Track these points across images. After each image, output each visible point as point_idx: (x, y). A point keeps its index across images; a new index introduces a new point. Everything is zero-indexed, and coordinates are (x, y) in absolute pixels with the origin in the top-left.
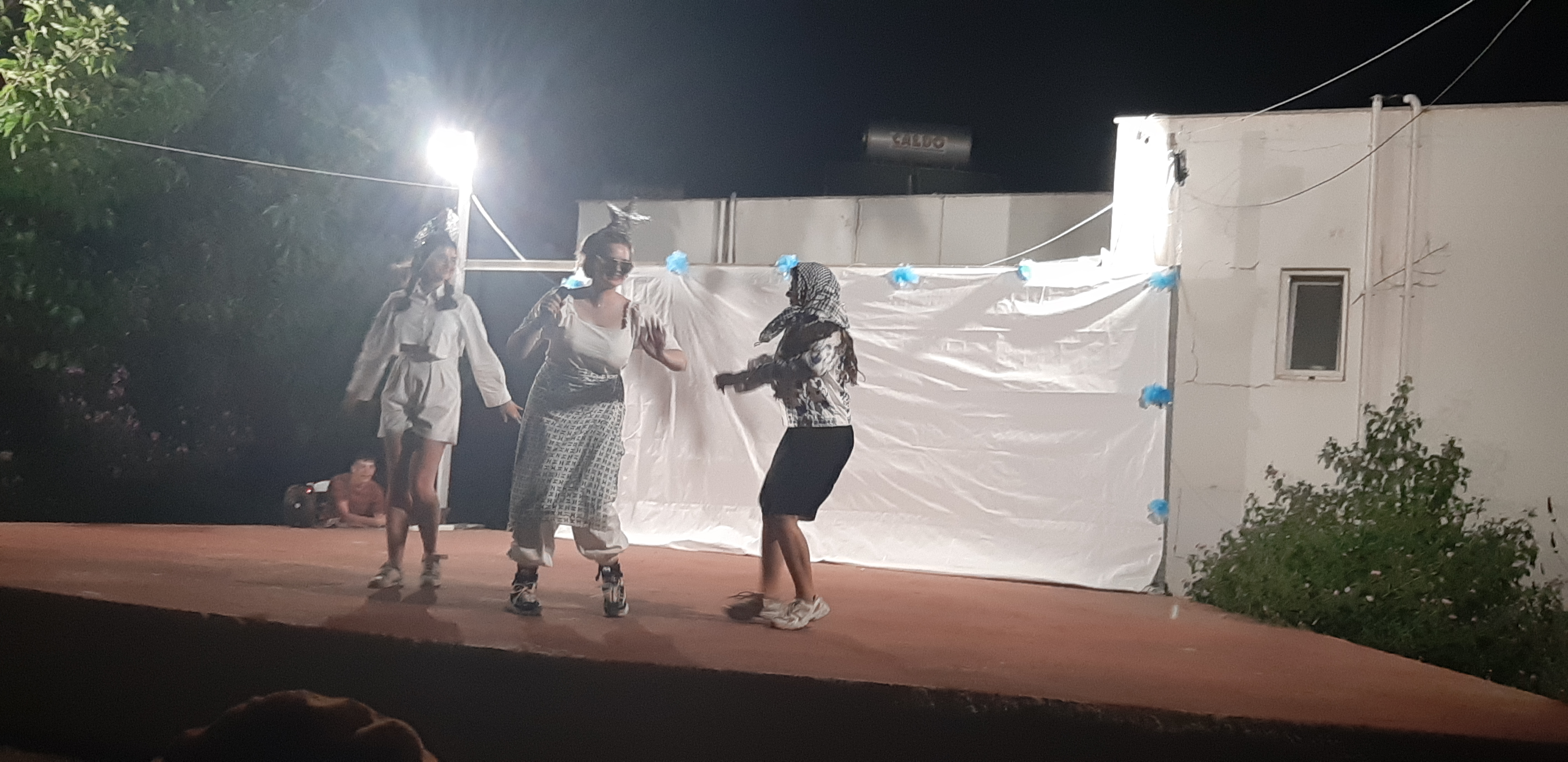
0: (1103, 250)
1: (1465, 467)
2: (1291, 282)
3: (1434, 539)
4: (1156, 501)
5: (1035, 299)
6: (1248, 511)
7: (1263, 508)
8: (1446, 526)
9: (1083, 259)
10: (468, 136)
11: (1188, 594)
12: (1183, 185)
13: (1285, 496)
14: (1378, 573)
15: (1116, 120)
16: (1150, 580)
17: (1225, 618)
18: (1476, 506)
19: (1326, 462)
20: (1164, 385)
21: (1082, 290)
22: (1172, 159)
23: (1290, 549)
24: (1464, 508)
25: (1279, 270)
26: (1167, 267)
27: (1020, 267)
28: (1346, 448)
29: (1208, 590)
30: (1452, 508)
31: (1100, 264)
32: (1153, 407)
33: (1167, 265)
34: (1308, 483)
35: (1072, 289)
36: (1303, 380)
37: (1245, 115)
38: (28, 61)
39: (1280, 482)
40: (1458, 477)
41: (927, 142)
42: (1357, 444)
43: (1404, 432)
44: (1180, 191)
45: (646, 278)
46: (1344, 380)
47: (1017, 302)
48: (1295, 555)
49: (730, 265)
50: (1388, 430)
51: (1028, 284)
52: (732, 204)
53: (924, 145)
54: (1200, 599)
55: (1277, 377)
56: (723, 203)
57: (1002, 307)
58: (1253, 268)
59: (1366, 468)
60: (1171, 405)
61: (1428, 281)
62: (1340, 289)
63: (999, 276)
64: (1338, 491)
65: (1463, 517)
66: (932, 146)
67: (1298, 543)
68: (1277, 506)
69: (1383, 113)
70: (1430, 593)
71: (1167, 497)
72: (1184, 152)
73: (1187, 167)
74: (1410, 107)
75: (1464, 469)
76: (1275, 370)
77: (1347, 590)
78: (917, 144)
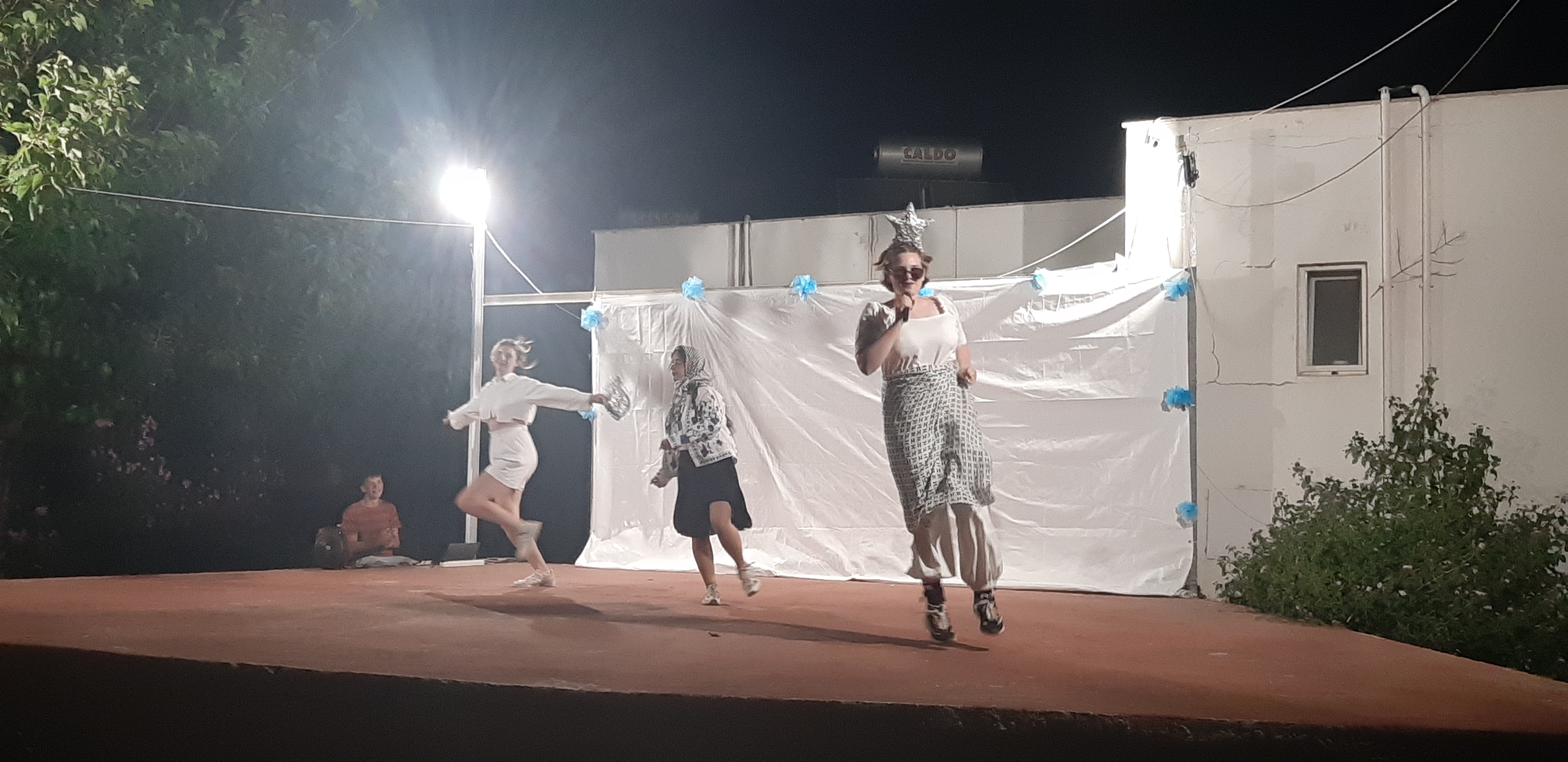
0: (1117, 255)
1: (1494, 455)
2: (1309, 278)
3: (1467, 530)
4: (1185, 504)
5: (1052, 307)
6: (1277, 510)
7: (1293, 506)
8: (1479, 515)
9: (1097, 265)
10: (482, 173)
11: (1221, 596)
12: (1194, 186)
13: (1313, 493)
14: (1410, 567)
15: (1124, 125)
16: (1182, 582)
17: (1257, 619)
18: (1508, 494)
19: (1354, 456)
20: (1186, 388)
21: (1098, 296)
22: (1182, 162)
23: (1320, 548)
24: (1495, 497)
25: (1296, 267)
26: (1183, 270)
27: (1035, 276)
28: (1372, 441)
29: (1241, 591)
30: (1483, 497)
31: (1116, 269)
32: (1175, 411)
33: (1182, 268)
34: (1335, 479)
35: (1088, 295)
36: (1326, 376)
37: (1253, 114)
38: (41, 124)
39: (1308, 479)
40: (1489, 465)
42: (1384, 437)
43: (1431, 422)
44: (1191, 193)
45: (663, 305)
46: (1367, 373)
47: (1033, 311)
48: (1325, 553)
49: (747, 288)
50: (1415, 422)
51: (1042, 294)
52: (746, 226)
54: (1233, 600)
55: (1300, 374)
56: (738, 226)
57: (1018, 317)
58: (1270, 266)
59: (1395, 460)
60: (1195, 408)
61: (1445, 270)
62: (1359, 282)
63: (1015, 286)
64: (1367, 485)
65: (1495, 506)
67: (1328, 540)
68: (1307, 504)
69: (1392, 104)
70: (1464, 585)
71: (1194, 500)
72: (1193, 153)
73: (1197, 168)
74: (1418, 98)
75: (1493, 457)
76: (1297, 367)
77: (1380, 585)
78: (928, 157)
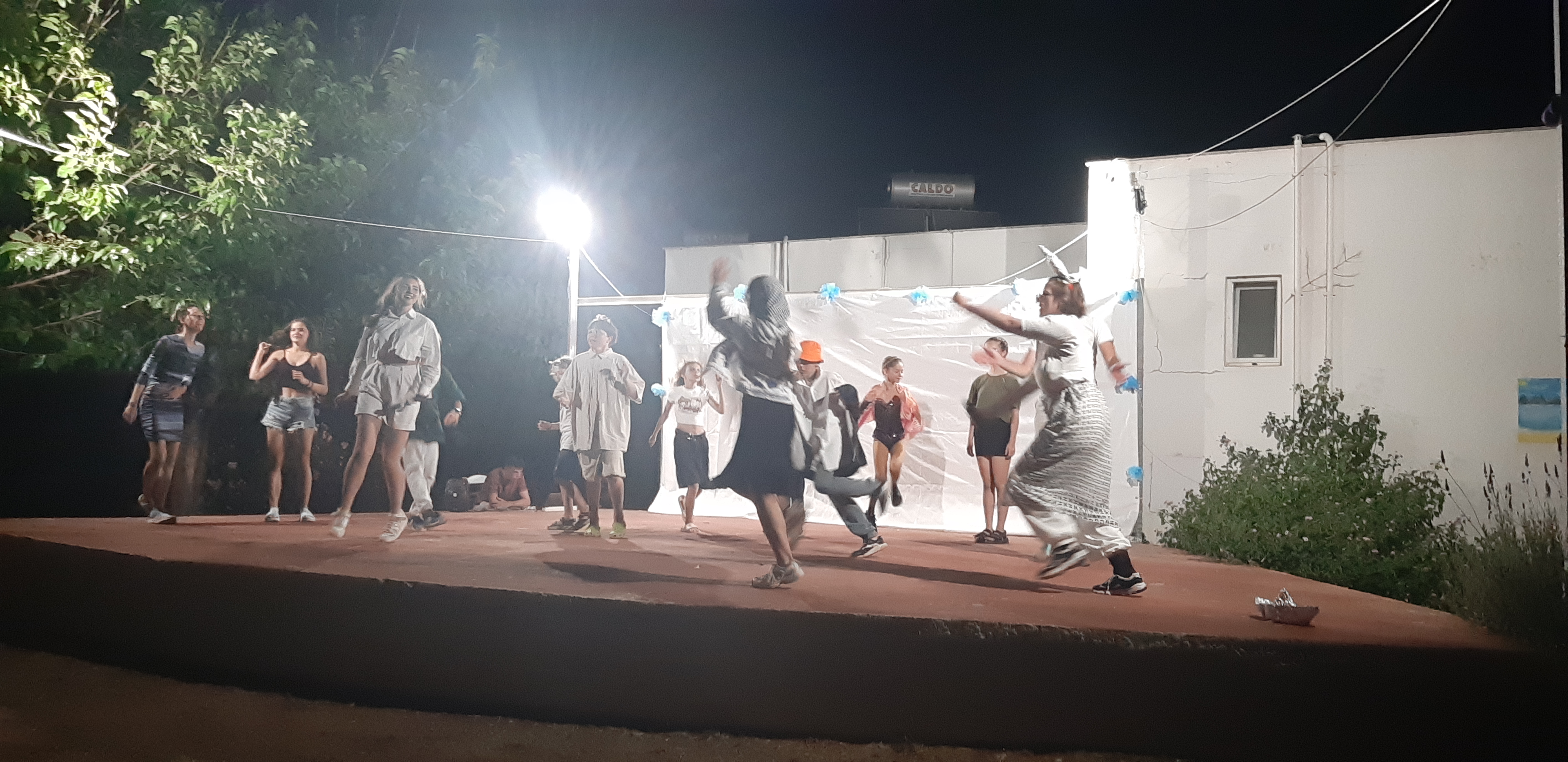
0: (1081, 268)
1: (1381, 430)
2: (1235, 288)
3: (1357, 490)
4: (1133, 468)
6: (1206, 473)
7: (1220, 470)
8: (1368, 479)
11: (1161, 541)
12: (1143, 213)
13: (1236, 460)
14: (1311, 518)
15: (1087, 164)
17: (1189, 559)
18: (1392, 462)
19: (1268, 431)
22: (1134, 194)
23: (1240, 502)
24: (1382, 464)
25: (1224, 279)
26: (1133, 281)
27: (1014, 285)
28: (1283, 420)
29: (1176, 538)
30: (1372, 464)
32: (1126, 394)
33: (1133, 279)
34: (1254, 449)
36: (1247, 366)
37: (1189, 156)
38: (232, 158)
39: (1232, 449)
40: (1376, 438)
41: (939, 189)
42: (1292, 416)
43: (1329, 405)
44: (1141, 218)
46: (1281, 365)
48: (1244, 507)
50: (1316, 403)
52: (785, 245)
53: (938, 191)
54: (1170, 545)
55: (1226, 365)
56: (778, 244)
58: (1204, 278)
59: (1300, 435)
60: (1142, 390)
61: (1345, 281)
62: (1275, 291)
63: (1001, 293)
64: (1278, 454)
65: (1382, 471)
66: (943, 192)
67: (1246, 496)
68: (1230, 469)
69: (1303, 149)
70: (1355, 534)
71: (1141, 465)
72: (1143, 187)
73: (1146, 199)
74: (1324, 144)
75: (1380, 432)
76: (1225, 361)
77: (1287, 533)
78: (931, 191)
